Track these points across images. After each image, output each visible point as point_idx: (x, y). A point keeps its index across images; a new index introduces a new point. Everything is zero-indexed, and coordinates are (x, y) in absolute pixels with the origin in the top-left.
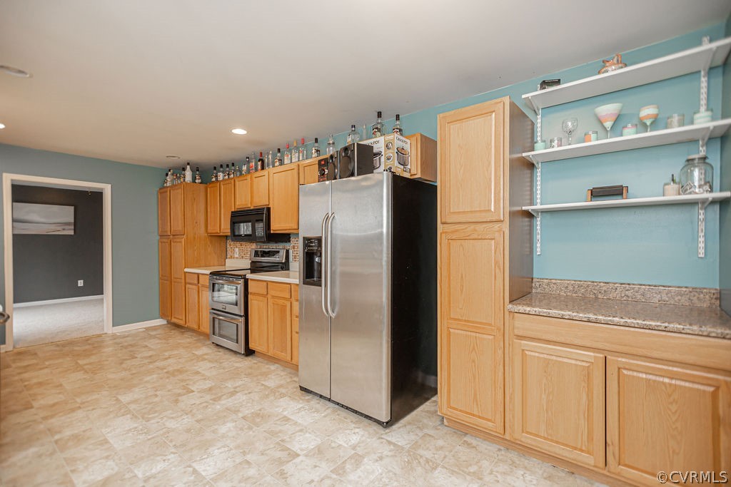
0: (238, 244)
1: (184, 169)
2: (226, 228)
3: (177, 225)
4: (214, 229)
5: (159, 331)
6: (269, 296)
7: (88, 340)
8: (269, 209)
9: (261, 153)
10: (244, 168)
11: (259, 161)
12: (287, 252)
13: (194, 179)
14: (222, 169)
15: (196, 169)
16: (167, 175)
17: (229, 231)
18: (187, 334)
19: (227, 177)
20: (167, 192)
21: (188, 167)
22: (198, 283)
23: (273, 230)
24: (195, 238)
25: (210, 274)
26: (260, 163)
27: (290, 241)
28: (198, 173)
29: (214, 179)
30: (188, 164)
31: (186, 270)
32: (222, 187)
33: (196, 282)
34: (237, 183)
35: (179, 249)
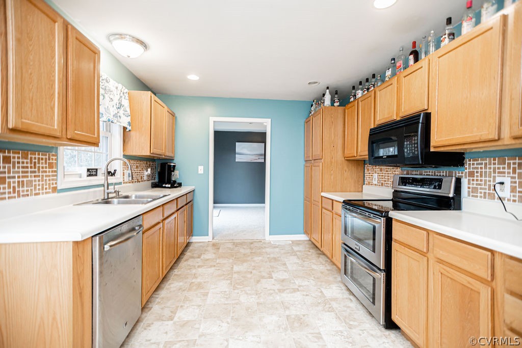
0: (377, 169)
1: (324, 95)
2: (363, 150)
3: (317, 151)
4: (352, 152)
5: (301, 248)
6: (430, 255)
7: (252, 243)
8: (428, 116)
9: (414, 43)
10: (388, 73)
11: (411, 54)
12: (458, 182)
13: (333, 102)
14: (361, 87)
15: (335, 93)
16: (312, 105)
17: (367, 153)
18: (322, 259)
19: (366, 92)
20: (310, 120)
21: (328, 91)
22: (333, 209)
23: (435, 147)
24: (331, 162)
25: (344, 202)
26: (411, 57)
27: (462, 165)
28: (336, 96)
29: (352, 99)
30: (328, 88)
31: (323, 194)
32: (360, 103)
33: (330, 208)
34: (378, 93)
35: (317, 173)
